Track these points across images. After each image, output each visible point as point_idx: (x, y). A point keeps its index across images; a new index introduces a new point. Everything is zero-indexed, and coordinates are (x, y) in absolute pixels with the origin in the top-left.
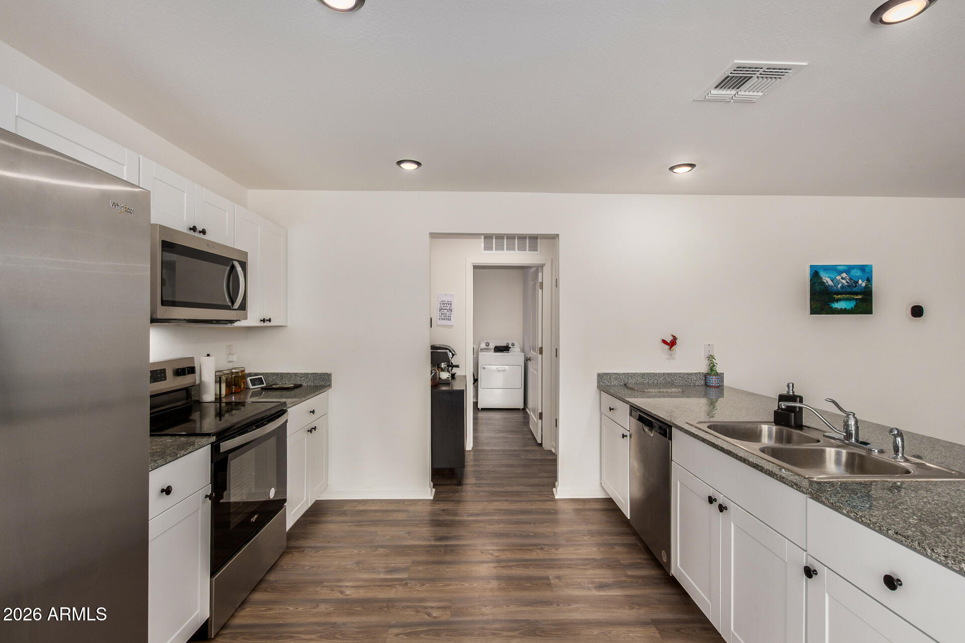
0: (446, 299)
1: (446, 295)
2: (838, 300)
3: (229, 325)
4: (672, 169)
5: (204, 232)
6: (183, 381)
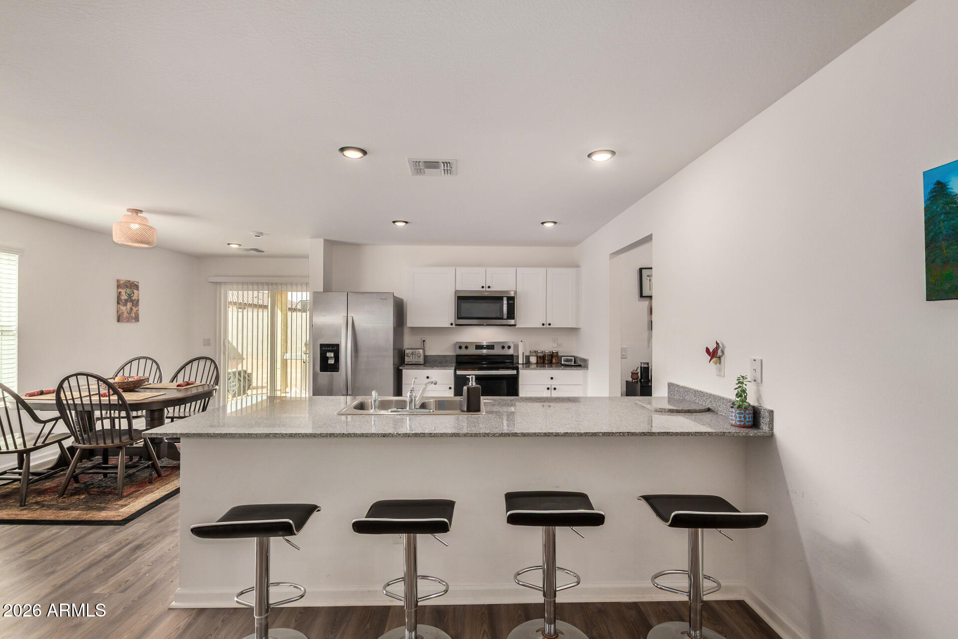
3: (513, 327)
5: (489, 287)
6: (506, 352)
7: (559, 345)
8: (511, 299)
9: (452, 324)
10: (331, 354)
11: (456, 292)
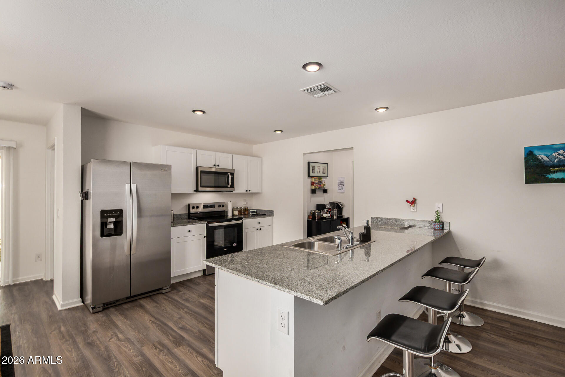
0: (341, 180)
1: (341, 178)
2: (556, 171)
3: (231, 192)
4: (376, 109)
5: (218, 165)
6: (221, 209)
7: (247, 203)
8: (232, 174)
9: (194, 191)
10: (113, 220)
11: (197, 168)
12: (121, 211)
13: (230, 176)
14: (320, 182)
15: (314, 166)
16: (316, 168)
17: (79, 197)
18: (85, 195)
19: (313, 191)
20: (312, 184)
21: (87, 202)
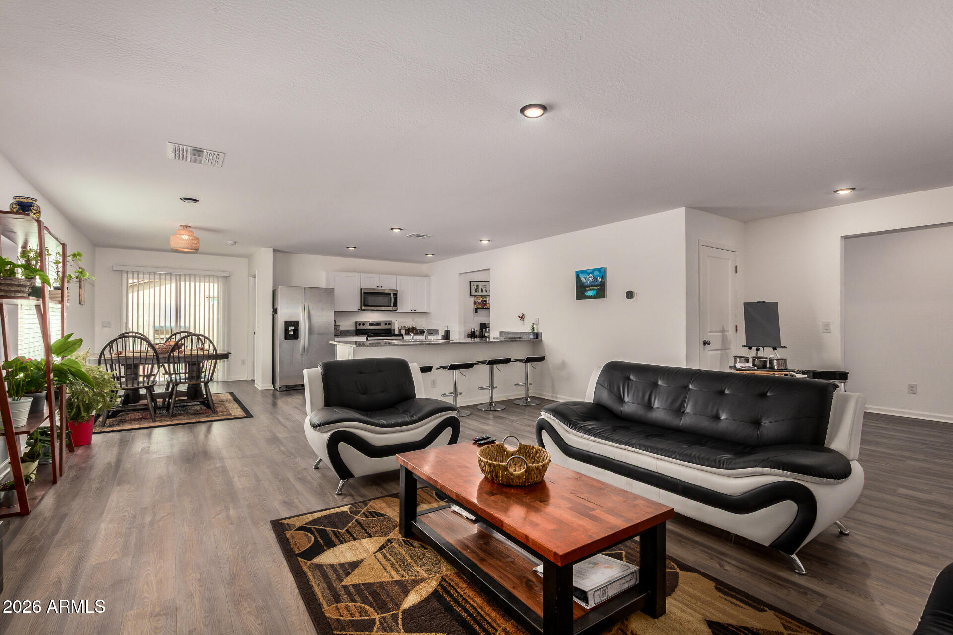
2: (589, 290)
3: (395, 311)
5: (381, 287)
6: (387, 327)
7: (416, 323)
8: (395, 295)
9: (359, 309)
10: (292, 328)
11: (361, 289)
12: (297, 322)
13: (392, 296)
14: (486, 301)
15: (478, 285)
16: (480, 287)
17: (272, 312)
18: (275, 311)
19: (476, 310)
20: (475, 303)
21: (276, 315)
